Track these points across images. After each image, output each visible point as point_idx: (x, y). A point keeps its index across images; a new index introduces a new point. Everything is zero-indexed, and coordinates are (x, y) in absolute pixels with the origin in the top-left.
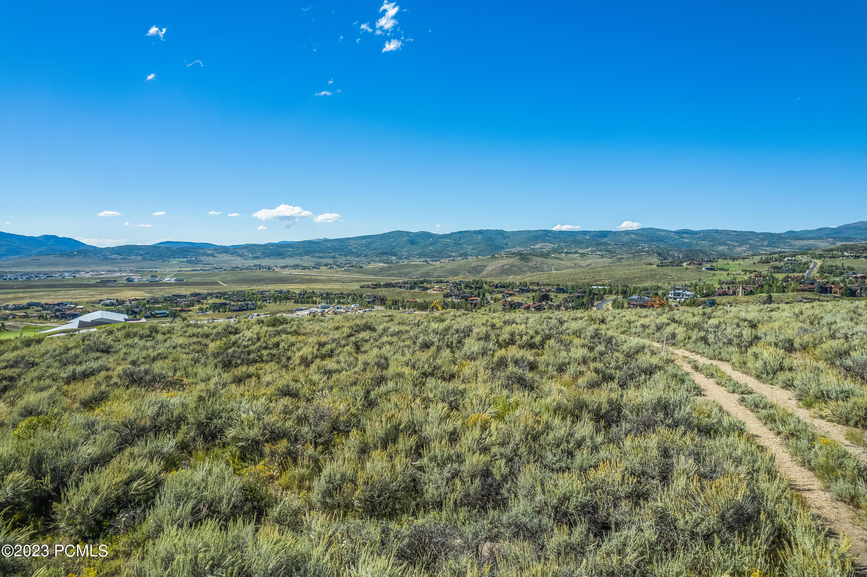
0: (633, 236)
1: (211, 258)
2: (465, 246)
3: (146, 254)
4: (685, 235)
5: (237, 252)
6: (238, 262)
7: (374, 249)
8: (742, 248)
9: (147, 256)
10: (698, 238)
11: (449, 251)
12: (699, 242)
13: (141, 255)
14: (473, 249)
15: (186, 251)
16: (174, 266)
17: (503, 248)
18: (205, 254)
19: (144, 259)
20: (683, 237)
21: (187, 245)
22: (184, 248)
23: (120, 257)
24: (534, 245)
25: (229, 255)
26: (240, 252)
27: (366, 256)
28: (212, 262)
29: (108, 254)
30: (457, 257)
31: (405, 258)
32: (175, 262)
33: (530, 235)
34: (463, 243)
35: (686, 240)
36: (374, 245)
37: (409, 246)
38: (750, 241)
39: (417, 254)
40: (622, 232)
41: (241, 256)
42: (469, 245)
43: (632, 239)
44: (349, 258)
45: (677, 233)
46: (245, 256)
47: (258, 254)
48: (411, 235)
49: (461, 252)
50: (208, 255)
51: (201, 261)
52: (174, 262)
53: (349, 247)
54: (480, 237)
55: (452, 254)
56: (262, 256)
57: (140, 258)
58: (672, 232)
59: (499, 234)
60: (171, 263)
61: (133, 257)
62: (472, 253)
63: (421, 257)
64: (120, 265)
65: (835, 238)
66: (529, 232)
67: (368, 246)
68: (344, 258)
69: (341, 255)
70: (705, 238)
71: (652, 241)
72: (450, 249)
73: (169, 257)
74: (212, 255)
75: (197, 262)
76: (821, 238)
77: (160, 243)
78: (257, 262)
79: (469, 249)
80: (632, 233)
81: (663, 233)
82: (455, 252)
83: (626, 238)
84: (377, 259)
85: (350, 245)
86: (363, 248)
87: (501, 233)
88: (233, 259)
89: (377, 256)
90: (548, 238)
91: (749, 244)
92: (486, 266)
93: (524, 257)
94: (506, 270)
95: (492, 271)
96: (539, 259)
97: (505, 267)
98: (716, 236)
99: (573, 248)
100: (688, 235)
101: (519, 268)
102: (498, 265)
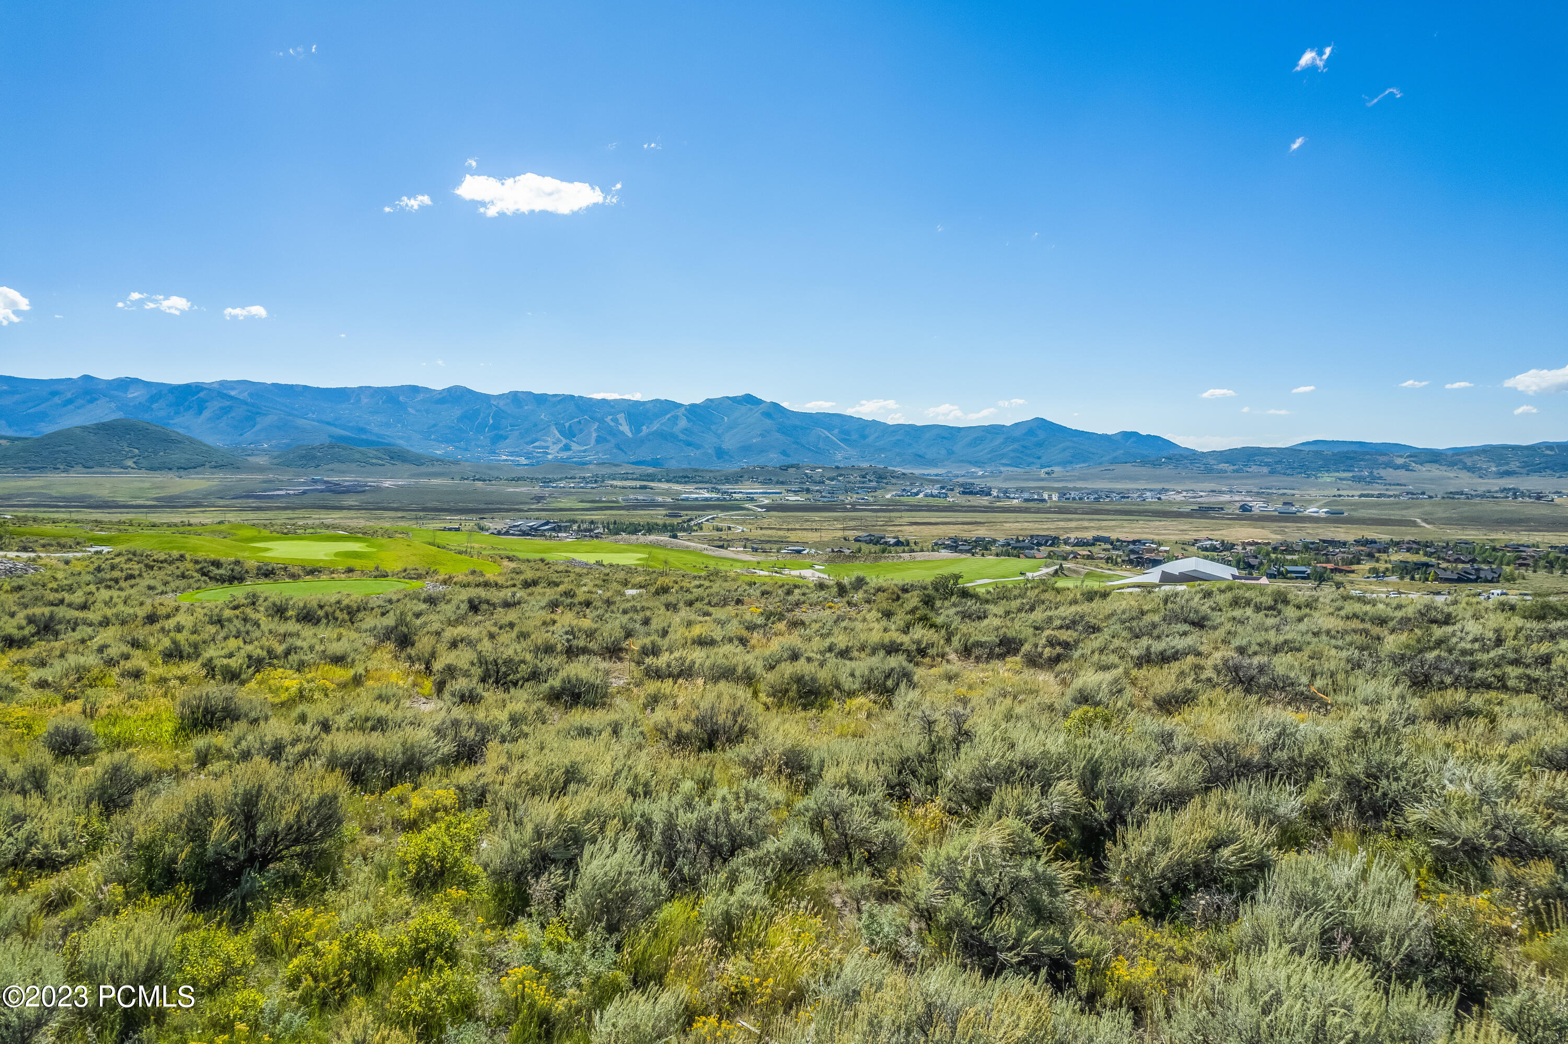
1: (1402, 472)
3: (1277, 463)
5: (1460, 461)
6: (1464, 481)
9: (1279, 467)
13: (1267, 464)
15: (1352, 458)
16: (1325, 485)
18: (1388, 465)
19: (1272, 472)
21: (1354, 448)
22: (1347, 452)
23: (1232, 467)
25: (1445, 468)
26: (1469, 461)
28: (1403, 481)
29: (1213, 462)
32: (1329, 480)
41: (1471, 469)
46: (1480, 469)
47: (1514, 466)
50: (1397, 467)
51: (1380, 478)
52: (1327, 478)
56: (1524, 471)
57: (1265, 470)
60: (1320, 480)
61: (1254, 469)
64: (1231, 482)
73: (1319, 469)
74: (1406, 467)
75: (1373, 479)
77: (1303, 444)
78: (1509, 482)
88: (1452, 475)
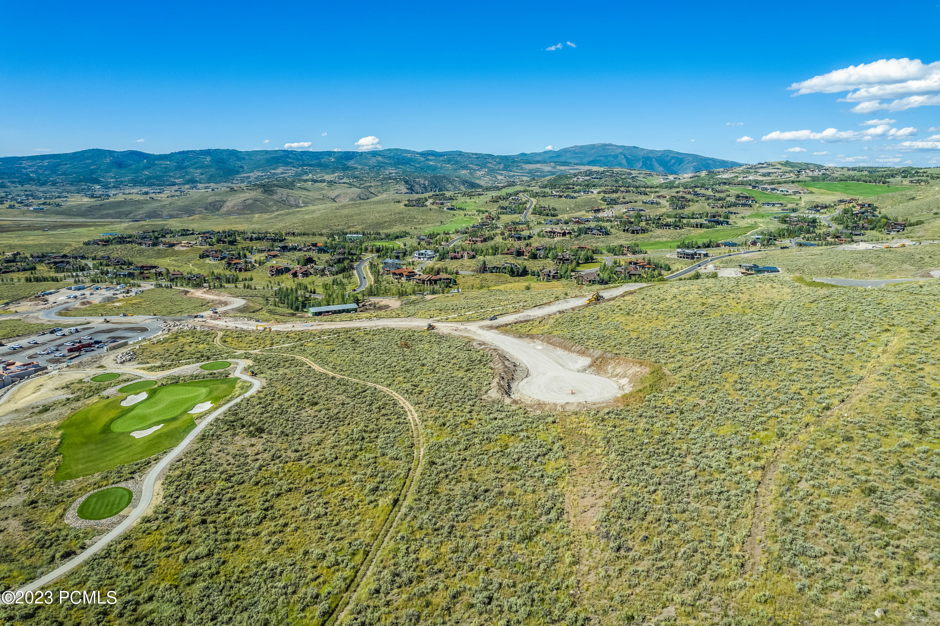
0: (380, 158)
2: (192, 170)
4: (430, 158)
7: (64, 174)
8: (482, 172)
10: (443, 161)
11: (171, 176)
12: (444, 165)
14: (202, 174)
17: (238, 172)
20: (428, 160)
24: (274, 169)
27: (54, 184)
30: (184, 184)
31: (114, 187)
33: (269, 156)
34: (188, 167)
35: (431, 163)
36: (62, 168)
37: (115, 170)
38: (489, 165)
39: (129, 181)
40: (369, 153)
42: (196, 168)
43: (379, 162)
44: (27, 187)
45: (422, 154)
48: (115, 154)
49: (188, 177)
53: (24, 171)
54: (208, 159)
55: (177, 181)
58: (418, 153)
59: (231, 155)
62: (200, 179)
63: (135, 185)
65: (555, 162)
66: (267, 152)
67: (53, 169)
68: (20, 187)
69: (13, 182)
70: (449, 161)
71: (399, 164)
72: (172, 174)
76: (544, 162)
79: (197, 174)
80: (380, 155)
81: (409, 155)
82: (179, 178)
83: (373, 161)
84: (73, 188)
85: (24, 168)
86: (47, 172)
87: (233, 153)
89: (71, 184)
90: (290, 160)
91: (488, 167)
92: (225, 202)
93: (267, 189)
94: (249, 205)
95: (233, 207)
96: (285, 191)
97: (248, 202)
98: (459, 159)
99: (318, 173)
100: (433, 158)
101: (263, 202)
102: (240, 200)
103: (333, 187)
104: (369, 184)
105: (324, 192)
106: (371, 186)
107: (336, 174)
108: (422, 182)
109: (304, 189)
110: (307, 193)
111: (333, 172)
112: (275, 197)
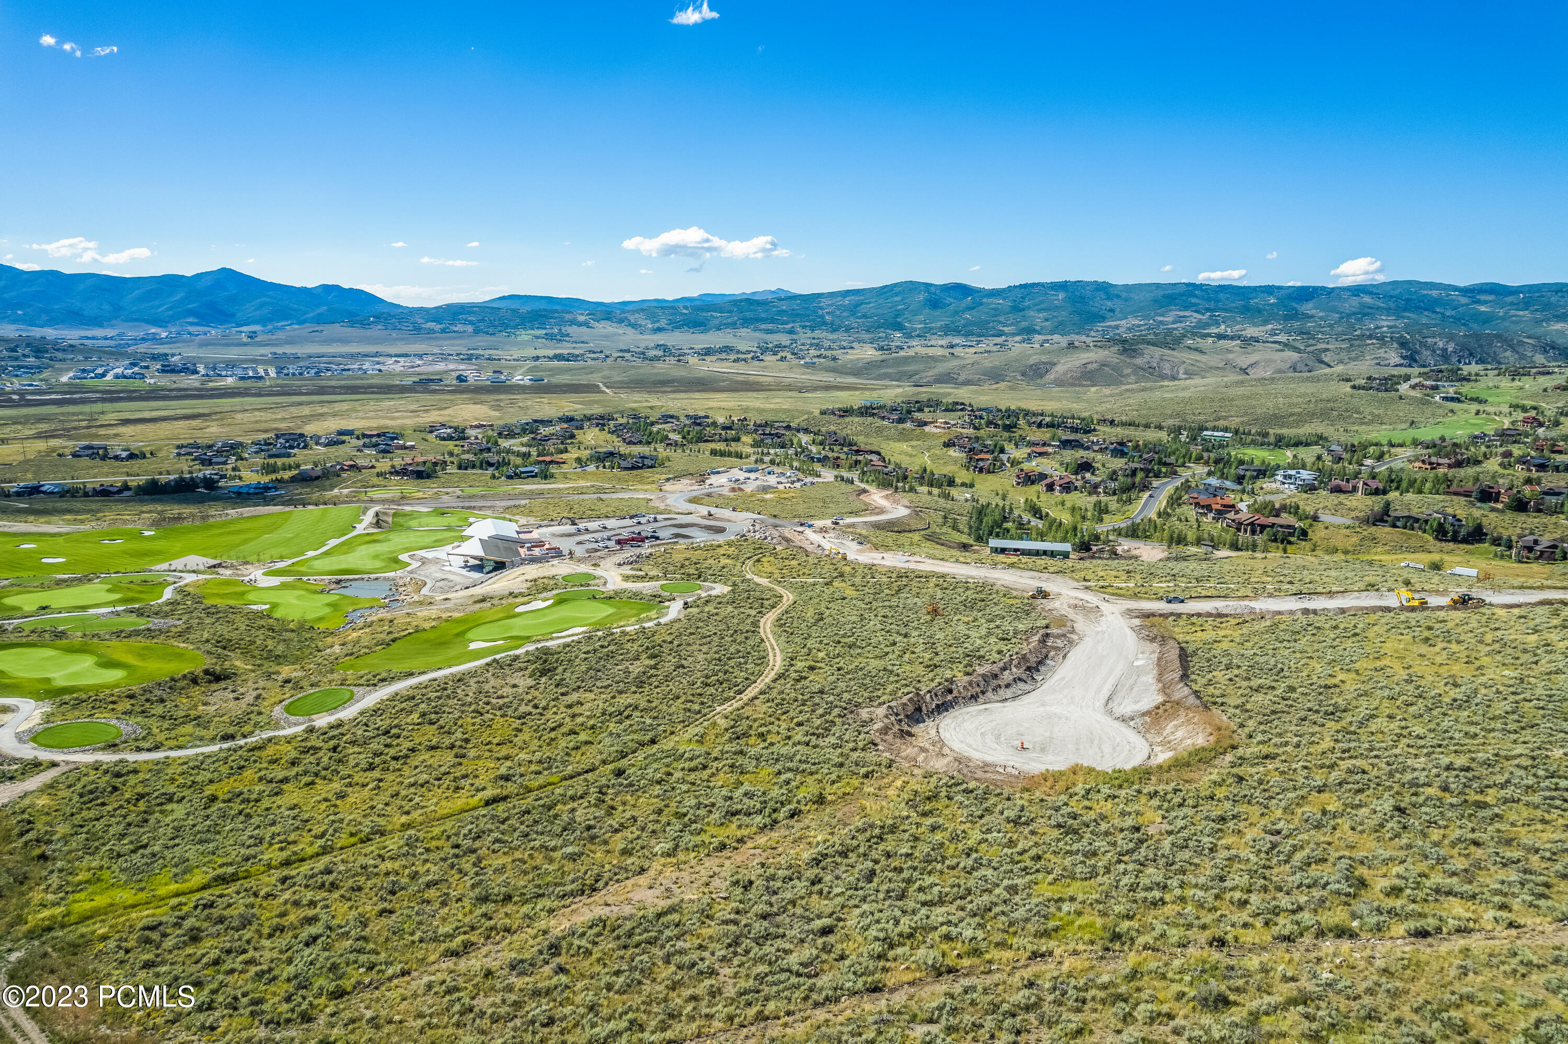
0: (1367, 299)
1: (584, 329)
2: (1032, 313)
3: (480, 321)
4: (1483, 297)
5: (626, 318)
6: (628, 337)
7: (865, 316)
9: (482, 326)
10: (1512, 303)
11: (1000, 322)
12: (1512, 312)
13: (471, 323)
14: (1047, 320)
15: (544, 316)
16: (523, 345)
17: (1103, 319)
18: (573, 322)
19: (477, 332)
20: (1479, 302)
21: (543, 306)
22: (540, 310)
23: (439, 326)
24: (1163, 316)
25: (615, 325)
26: (632, 319)
27: (848, 330)
28: (585, 339)
29: (420, 321)
30: (1014, 335)
31: (918, 336)
32: (526, 338)
33: (1160, 293)
34: (1029, 308)
35: (1483, 308)
36: (864, 309)
37: (927, 311)
39: (941, 329)
40: (1347, 289)
41: (633, 326)
42: (1039, 311)
43: (1363, 305)
44: (817, 333)
45: (1465, 291)
46: (641, 326)
47: (663, 323)
48: (933, 289)
49: (1024, 324)
50: (580, 325)
51: (568, 335)
52: (524, 336)
53: (820, 312)
54: (1061, 296)
55: (1006, 329)
56: (670, 327)
57: (470, 329)
58: (1456, 288)
59: (1098, 290)
60: (519, 338)
61: (459, 328)
62: (1042, 328)
63: (946, 335)
64: (441, 342)
66: (1158, 286)
67: (853, 310)
68: (809, 334)
69: (804, 327)
70: (1526, 305)
71: (1406, 309)
72: (1002, 319)
73: (516, 327)
74: (586, 324)
75: (562, 337)
77: (503, 298)
78: (660, 338)
79: (1038, 318)
80: (1371, 293)
81: (1434, 293)
82: (1012, 325)
83: (1353, 303)
84: (867, 336)
85: (821, 308)
86: (845, 314)
87: (1104, 288)
88: (621, 331)
89: (868, 331)
90: (1194, 300)
92: (1055, 364)
93: (1128, 347)
94: (1091, 372)
95: (1065, 374)
96: (1157, 352)
97: (1090, 367)
98: (1554, 299)
99: (1238, 323)
100: (1491, 298)
101: (1115, 368)
102: (1078, 363)
103: (1250, 348)
104: (1324, 346)
105: (1231, 356)
106: (1328, 350)
107: (1270, 326)
108: (1441, 344)
109: (1196, 350)
110: (1198, 356)
111: (1265, 322)
112: (1139, 361)
